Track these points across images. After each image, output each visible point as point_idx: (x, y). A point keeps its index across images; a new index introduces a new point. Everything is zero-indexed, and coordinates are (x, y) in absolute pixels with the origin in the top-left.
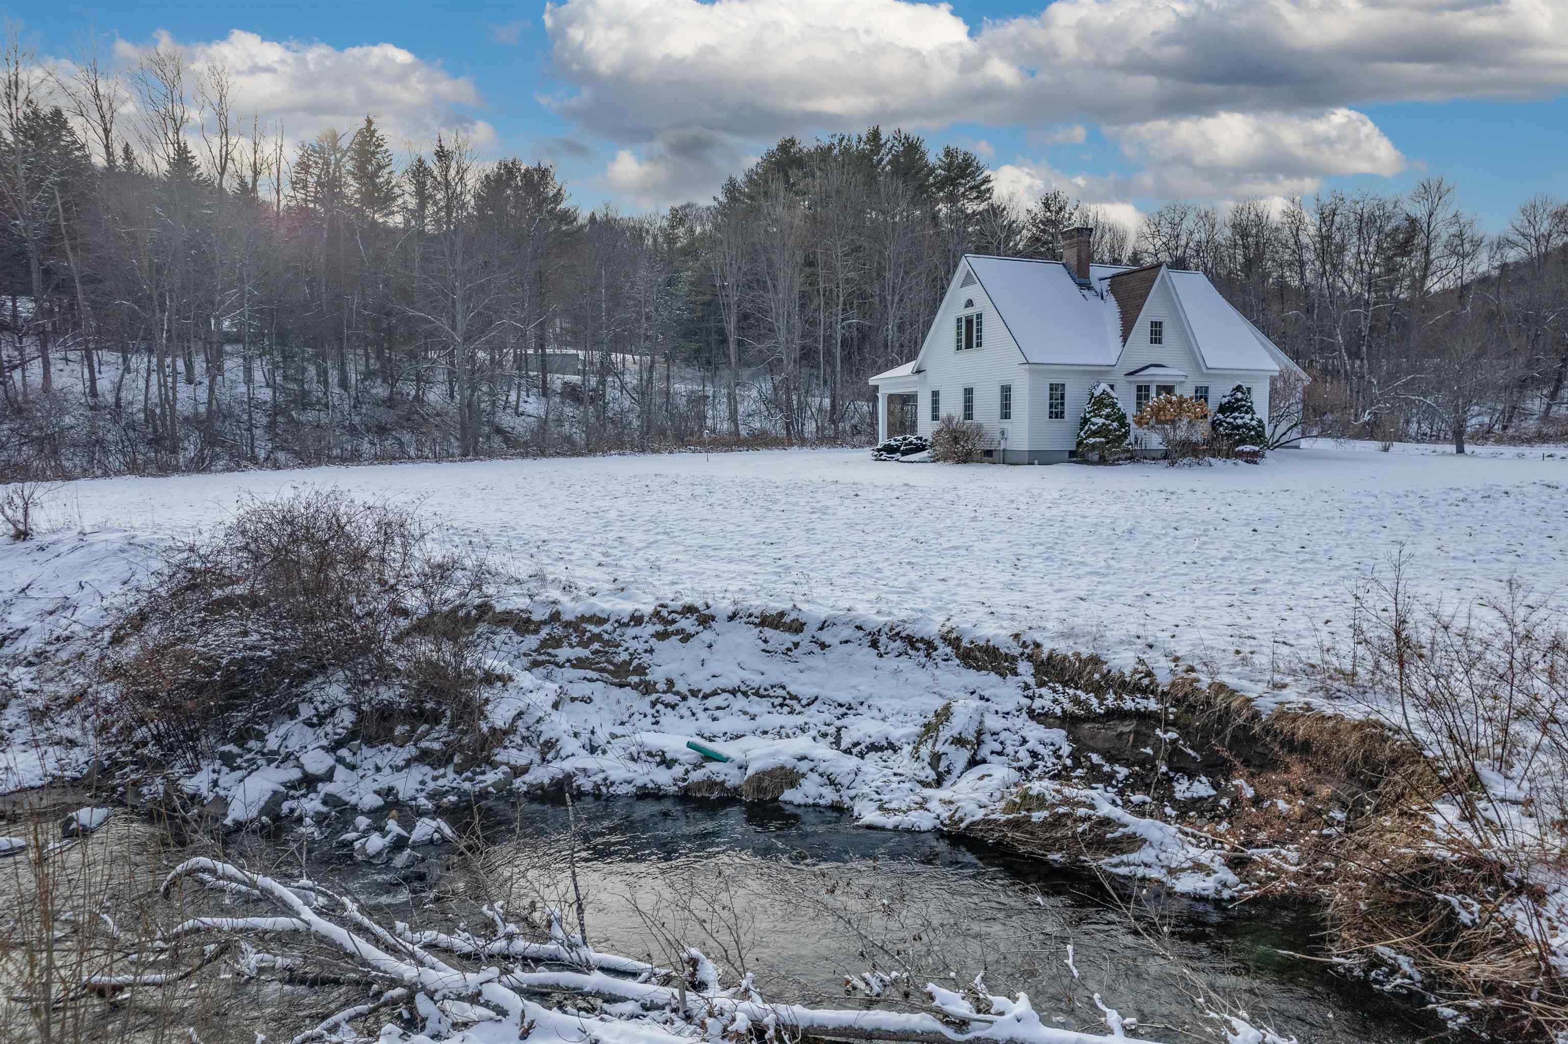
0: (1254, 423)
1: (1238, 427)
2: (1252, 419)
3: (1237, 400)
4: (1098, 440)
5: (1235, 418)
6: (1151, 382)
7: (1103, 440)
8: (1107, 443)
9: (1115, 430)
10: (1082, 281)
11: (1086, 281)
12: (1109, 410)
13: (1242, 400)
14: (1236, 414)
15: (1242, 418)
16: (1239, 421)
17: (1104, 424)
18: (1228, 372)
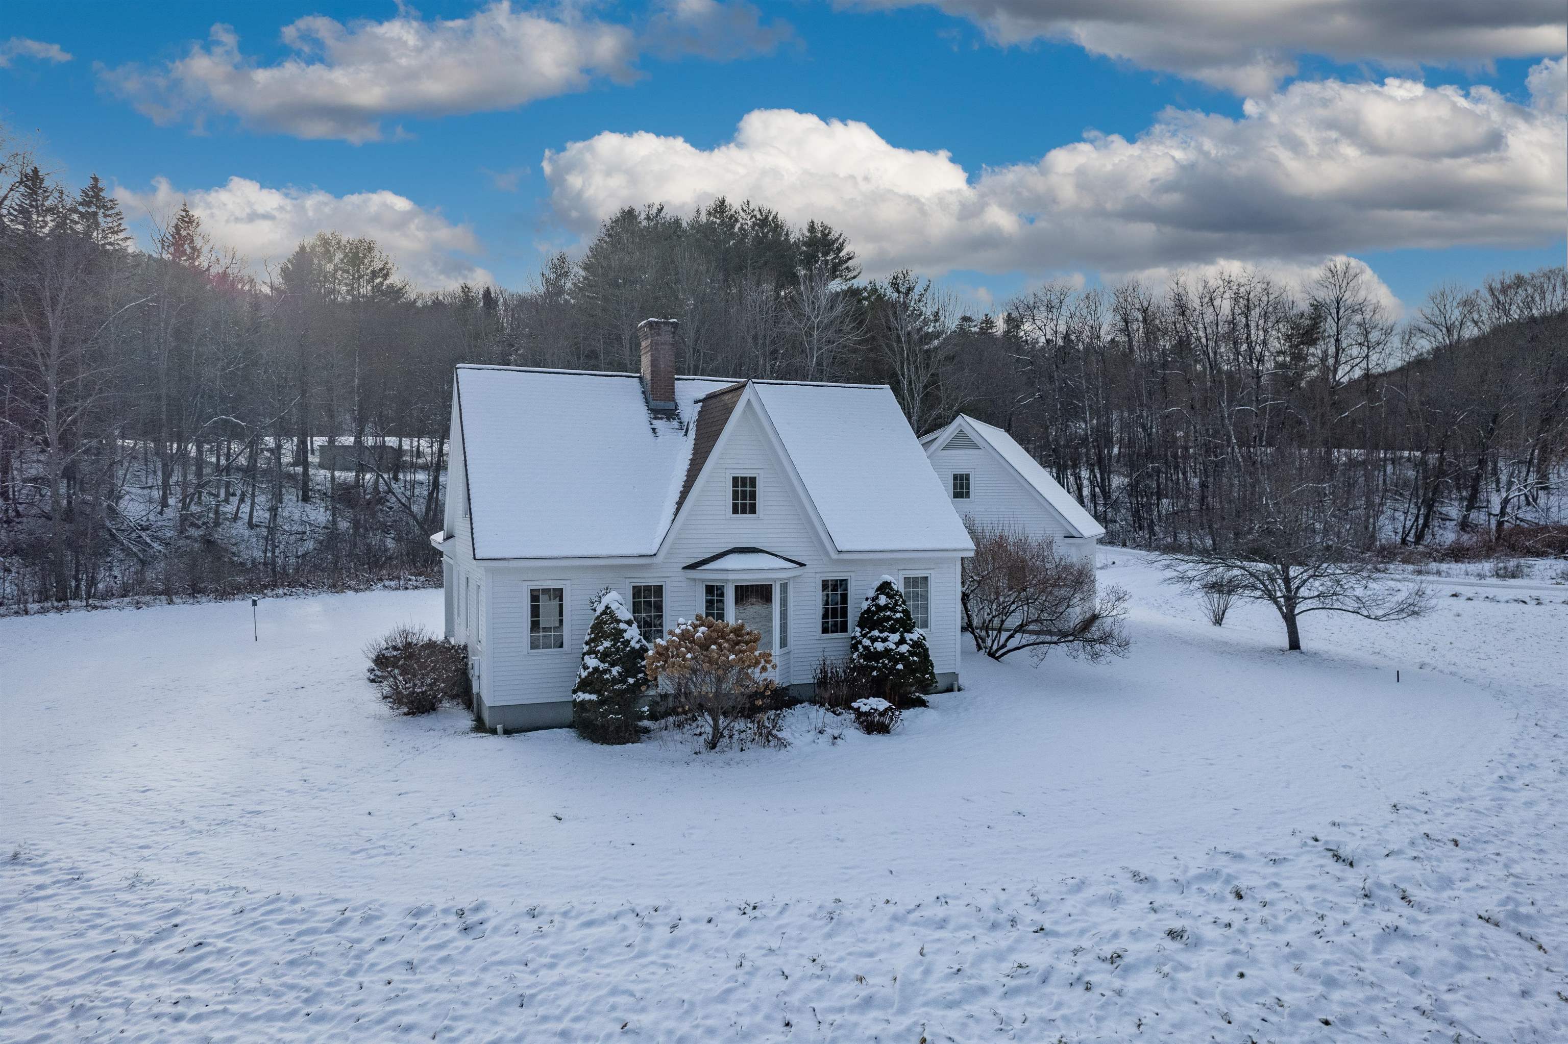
0: (904, 648)
1: (877, 656)
2: (902, 641)
3: (880, 608)
4: (587, 697)
5: (874, 640)
6: (727, 581)
7: (594, 697)
8: (601, 703)
9: (614, 681)
10: (661, 404)
11: (671, 405)
12: (607, 644)
13: (886, 607)
14: (876, 633)
15: (885, 640)
16: (880, 646)
17: (596, 669)
18: (871, 556)
